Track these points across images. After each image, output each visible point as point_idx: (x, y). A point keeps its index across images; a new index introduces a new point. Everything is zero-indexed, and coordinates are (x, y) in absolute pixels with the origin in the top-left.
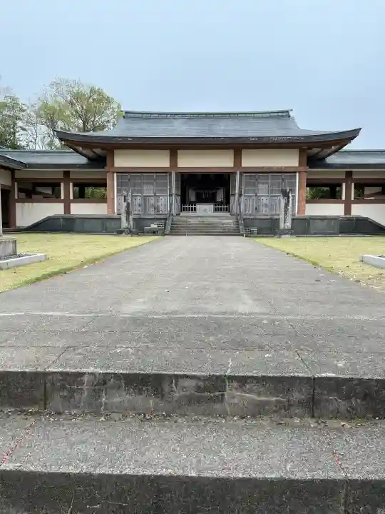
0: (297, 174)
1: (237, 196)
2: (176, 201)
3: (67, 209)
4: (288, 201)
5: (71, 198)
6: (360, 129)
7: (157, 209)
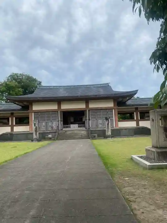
0: (113, 110)
1: (88, 120)
2: (61, 124)
3: (12, 129)
4: (109, 123)
5: (14, 124)
6: (138, 90)
7: (52, 127)
